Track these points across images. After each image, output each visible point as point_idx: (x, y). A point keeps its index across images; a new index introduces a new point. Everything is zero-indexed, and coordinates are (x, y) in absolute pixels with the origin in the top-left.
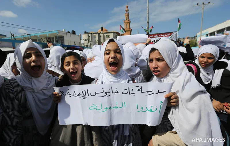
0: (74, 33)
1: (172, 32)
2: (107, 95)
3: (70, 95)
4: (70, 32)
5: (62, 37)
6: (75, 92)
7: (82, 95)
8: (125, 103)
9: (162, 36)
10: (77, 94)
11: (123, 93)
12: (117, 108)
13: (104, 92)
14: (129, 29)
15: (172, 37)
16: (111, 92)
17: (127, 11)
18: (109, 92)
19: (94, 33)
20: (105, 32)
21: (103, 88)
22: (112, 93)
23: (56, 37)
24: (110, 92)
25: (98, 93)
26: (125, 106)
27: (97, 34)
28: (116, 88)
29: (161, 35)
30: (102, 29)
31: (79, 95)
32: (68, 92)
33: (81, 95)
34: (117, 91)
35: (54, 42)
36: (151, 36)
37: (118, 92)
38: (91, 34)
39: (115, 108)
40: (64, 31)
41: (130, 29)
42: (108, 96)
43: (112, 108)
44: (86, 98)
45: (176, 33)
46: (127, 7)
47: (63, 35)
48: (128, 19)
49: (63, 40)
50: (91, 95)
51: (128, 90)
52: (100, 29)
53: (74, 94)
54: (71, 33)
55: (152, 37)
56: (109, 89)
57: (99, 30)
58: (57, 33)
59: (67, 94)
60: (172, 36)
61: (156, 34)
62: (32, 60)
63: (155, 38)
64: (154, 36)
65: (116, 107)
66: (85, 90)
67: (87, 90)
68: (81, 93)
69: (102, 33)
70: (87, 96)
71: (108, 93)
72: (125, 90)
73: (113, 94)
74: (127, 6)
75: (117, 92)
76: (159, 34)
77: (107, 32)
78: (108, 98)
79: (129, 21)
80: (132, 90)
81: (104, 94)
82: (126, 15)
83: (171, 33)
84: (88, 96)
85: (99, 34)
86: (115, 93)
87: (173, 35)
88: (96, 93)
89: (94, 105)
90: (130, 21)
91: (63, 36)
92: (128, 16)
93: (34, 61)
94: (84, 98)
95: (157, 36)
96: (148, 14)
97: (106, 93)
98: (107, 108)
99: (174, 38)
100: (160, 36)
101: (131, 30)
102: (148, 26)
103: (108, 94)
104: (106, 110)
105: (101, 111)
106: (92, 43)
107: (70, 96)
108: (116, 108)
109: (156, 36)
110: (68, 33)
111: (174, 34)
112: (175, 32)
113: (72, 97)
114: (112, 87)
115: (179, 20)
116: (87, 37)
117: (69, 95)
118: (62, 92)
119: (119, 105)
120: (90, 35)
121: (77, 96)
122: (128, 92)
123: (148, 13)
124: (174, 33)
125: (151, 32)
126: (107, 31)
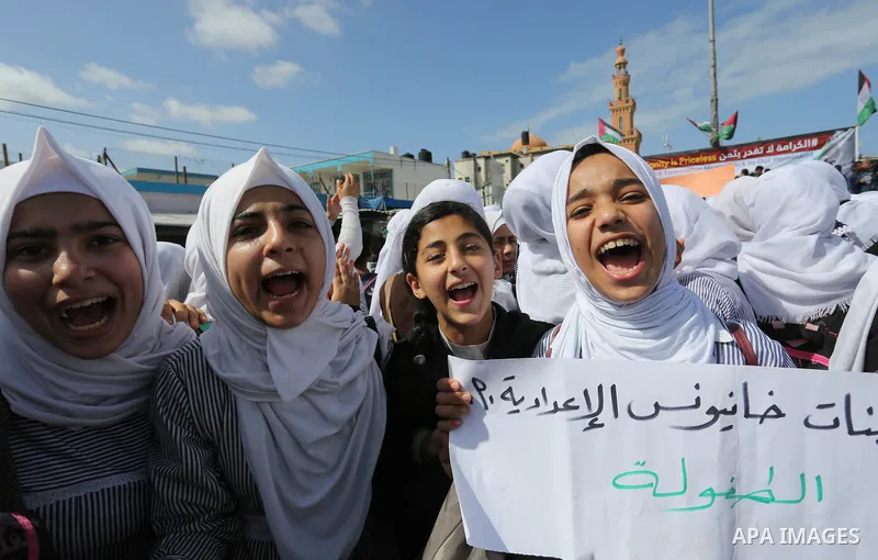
0: (426, 156)
1: (832, 133)
2: (718, 425)
3: (515, 404)
4: (411, 156)
5: (386, 174)
6: (543, 390)
7: (584, 411)
8: (818, 478)
9: (780, 149)
10: (555, 404)
11: (807, 424)
12: (773, 500)
13: (705, 407)
14: (632, 133)
15: (833, 151)
16: (741, 410)
17: (623, 65)
18: (729, 409)
19: (496, 156)
20: (538, 149)
21: (697, 387)
22: (747, 415)
23: (367, 175)
24: (735, 408)
25: (667, 409)
26: (820, 499)
27: (509, 158)
28: (771, 393)
29: (775, 148)
30: (526, 138)
31: (567, 407)
32: (510, 390)
33: (577, 408)
34: (774, 407)
35: (359, 191)
36: (730, 156)
37: (780, 415)
38: (487, 158)
39: (754, 498)
40: (392, 152)
41: (635, 135)
42: (724, 429)
43: (741, 497)
44: (602, 425)
45: (848, 135)
46: (623, 52)
47: (389, 167)
48: (627, 95)
49: (390, 184)
50: (632, 415)
51: (839, 412)
52: (520, 141)
53: (537, 401)
54: (416, 157)
55: (736, 159)
56: (731, 395)
57: (516, 145)
58: (371, 160)
59: (503, 397)
60: (832, 147)
61: (751, 146)
62: (267, 247)
63: (746, 161)
64: (743, 154)
65: (766, 495)
66: (600, 388)
67: (613, 388)
68: (580, 401)
69: (527, 155)
70: (606, 416)
71: (725, 412)
72: (820, 407)
73: (750, 419)
74: (620, 48)
75: (772, 413)
76: (765, 144)
77: (545, 148)
78: (724, 443)
79: (631, 104)
80: (870, 411)
81: (701, 416)
82: (618, 80)
83: (824, 137)
84: (616, 415)
85: (514, 157)
86: (763, 417)
87: (833, 142)
88: (657, 406)
89: (642, 468)
90: (634, 104)
91: (391, 170)
92: (626, 83)
93: (273, 253)
94: (592, 425)
95: (756, 152)
96: (714, 66)
97: (712, 411)
98: (713, 495)
99: (841, 154)
100: (771, 149)
101: (640, 135)
102: (716, 116)
103: (723, 420)
104: (706, 500)
105: (680, 502)
106: (490, 189)
107: (515, 408)
108: (767, 501)
109: (751, 153)
110: (409, 159)
111: (840, 140)
112: (846, 130)
113: (527, 415)
114: (745, 385)
115: (862, 79)
116: (473, 172)
117: (509, 405)
118: (481, 386)
119: (785, 488)
120: (481, 162)
121: (556, 409)
122: (843, 421)
123: (713, 62)
124: (840, 135)
125: (730, 135)
126: (545, 145)
